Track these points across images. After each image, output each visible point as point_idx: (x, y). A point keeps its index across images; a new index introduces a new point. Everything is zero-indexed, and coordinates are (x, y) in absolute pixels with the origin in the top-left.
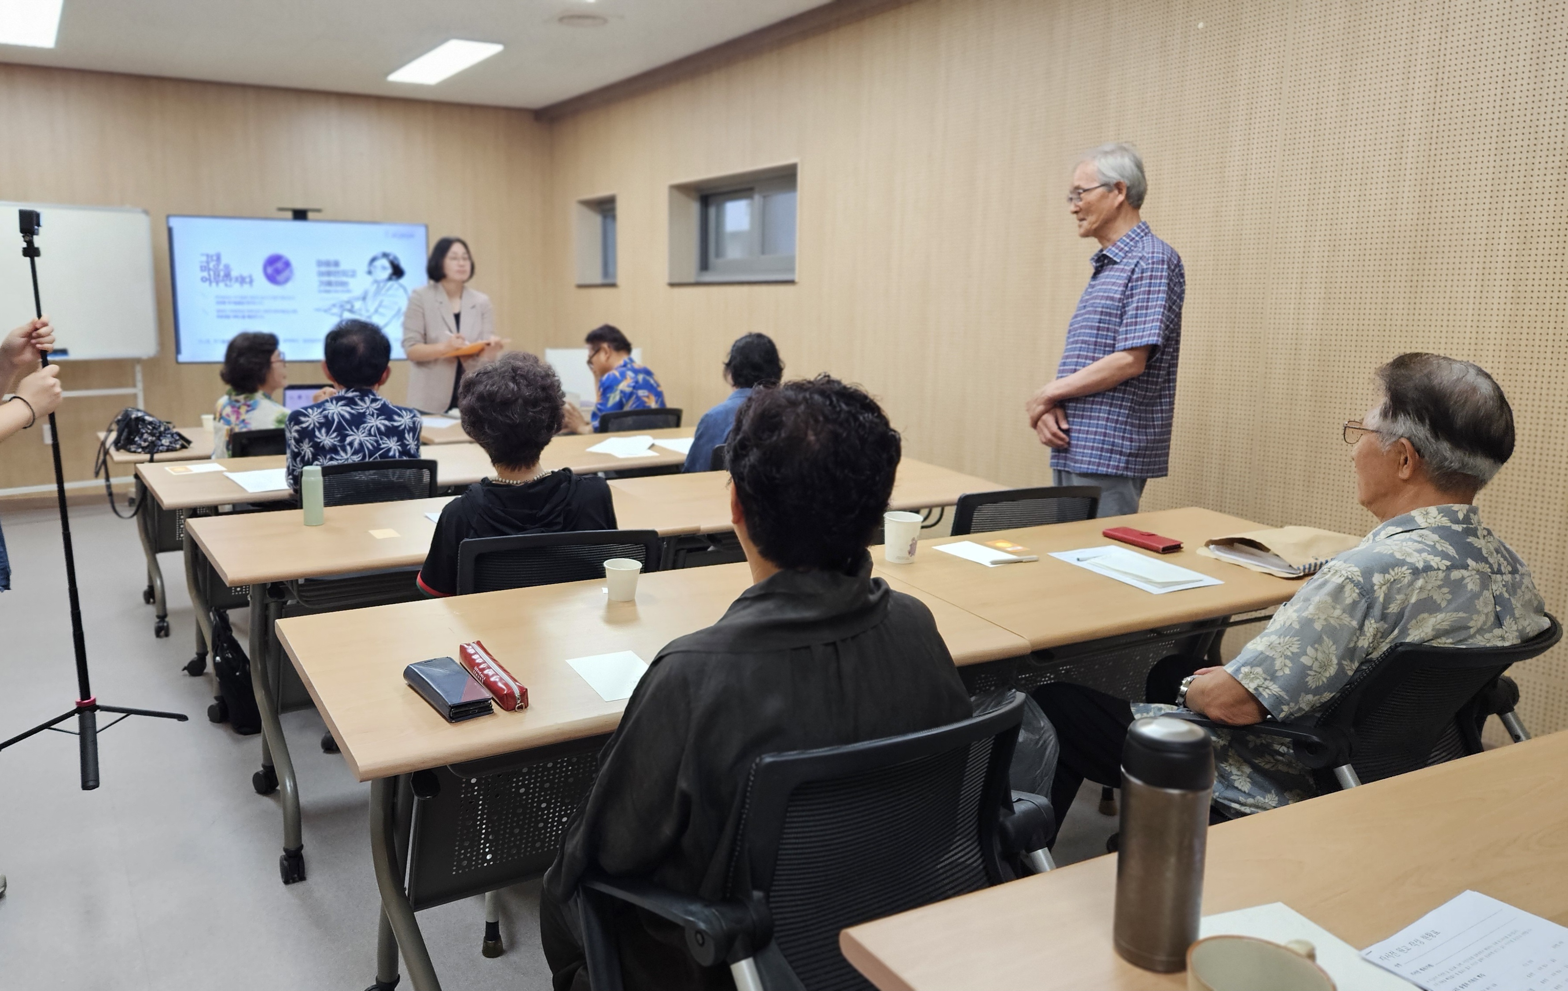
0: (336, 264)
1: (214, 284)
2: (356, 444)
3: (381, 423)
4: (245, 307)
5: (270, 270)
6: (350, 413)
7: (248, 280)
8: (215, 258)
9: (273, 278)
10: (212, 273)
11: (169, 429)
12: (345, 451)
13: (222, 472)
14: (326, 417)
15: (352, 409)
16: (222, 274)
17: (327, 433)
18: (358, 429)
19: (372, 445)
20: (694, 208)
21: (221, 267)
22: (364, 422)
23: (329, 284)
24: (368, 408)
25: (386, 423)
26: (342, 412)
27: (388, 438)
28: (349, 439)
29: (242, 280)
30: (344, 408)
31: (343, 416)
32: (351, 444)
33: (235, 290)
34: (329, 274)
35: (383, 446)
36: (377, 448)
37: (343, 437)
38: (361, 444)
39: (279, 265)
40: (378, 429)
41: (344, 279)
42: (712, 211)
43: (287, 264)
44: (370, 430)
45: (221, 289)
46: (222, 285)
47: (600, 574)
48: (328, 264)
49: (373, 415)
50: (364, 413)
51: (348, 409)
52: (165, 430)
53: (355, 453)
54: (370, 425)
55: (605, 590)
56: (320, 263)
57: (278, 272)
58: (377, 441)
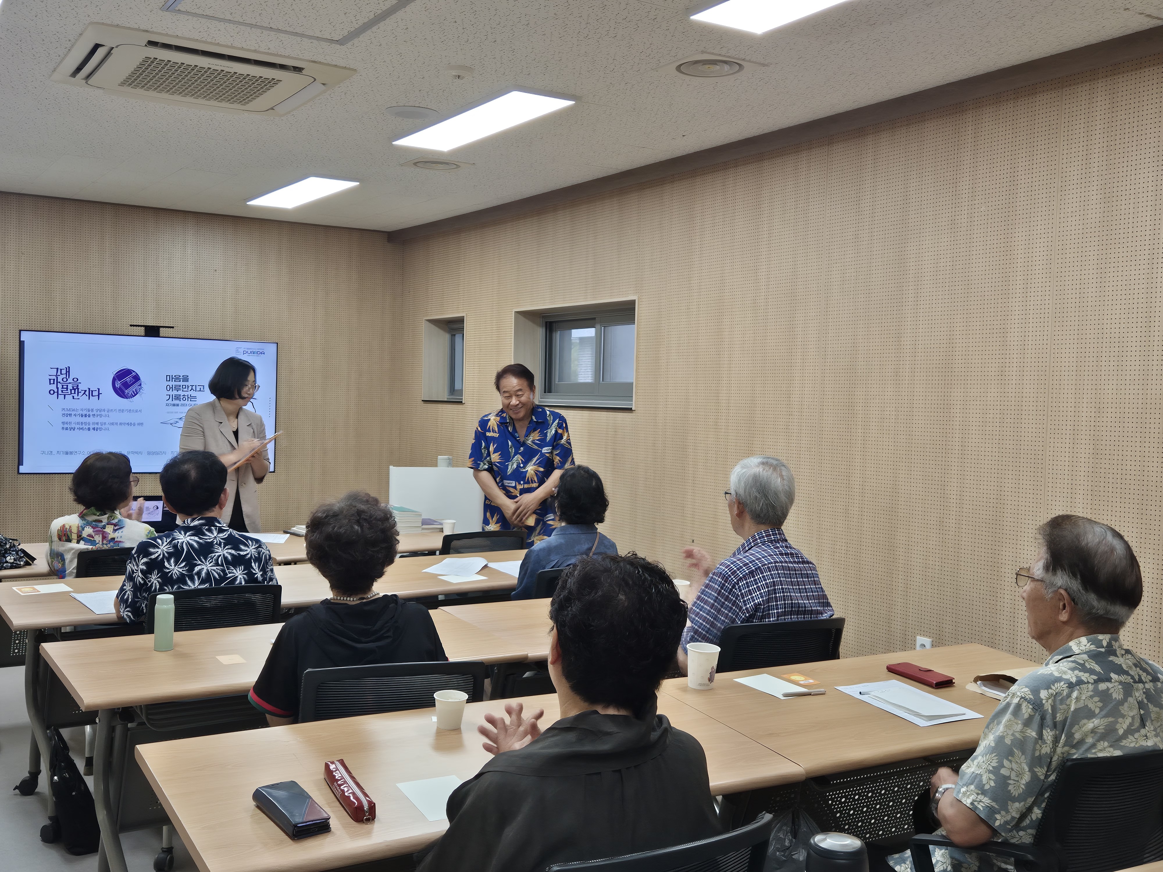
0: (186, 379)
1: (61, 397)
2: (203, 574)
3: (227, 552)
4: (91, 420)
5: (118, 384)
6: (197, 542)
7: (95, 393)
8: (64, 372)
9: (120, 392)
10: (60, 386)
11: (14, 546)
12: (193, 580)
13: (70, 592)
14: (175, 546)
15: (200, 538)
16: (70, 387)
17: (176, 563)
18: (206, 559)
19: (219, 574)
20: (540, 333)
21: (70, 380)
22: (213, 552)
23: (177, 397)
24: (215, 537)
25: (233, 552)
26: (190, 541)
27: (235, 567)
28: (197, 569)
29: (90, 393)
30: (192, 538)
31: (192, 546)
32: (199, 573)
33: (83, 402)
34: (177, 388)
35: (229, 575)
36: (224, 578)
37: (191, 566)
38: (208, 573)
39: (128, 379)
40: (225, 558)
41: (193, 393)
42: (557, 336)
43: (137, 378)
44: (217, 560)
45: (69, 402)
46: (69, 397)
47: (430, 703)
48: (177, 378)
49: (220, 545)
50: (212, 542)
51: (196, 538)
52: (10, 547)
53: (202, 582)
54: (217, 554)
55: (435, 719)
56: (169, 378)
57: (127, 385)
58: (223, 571)
